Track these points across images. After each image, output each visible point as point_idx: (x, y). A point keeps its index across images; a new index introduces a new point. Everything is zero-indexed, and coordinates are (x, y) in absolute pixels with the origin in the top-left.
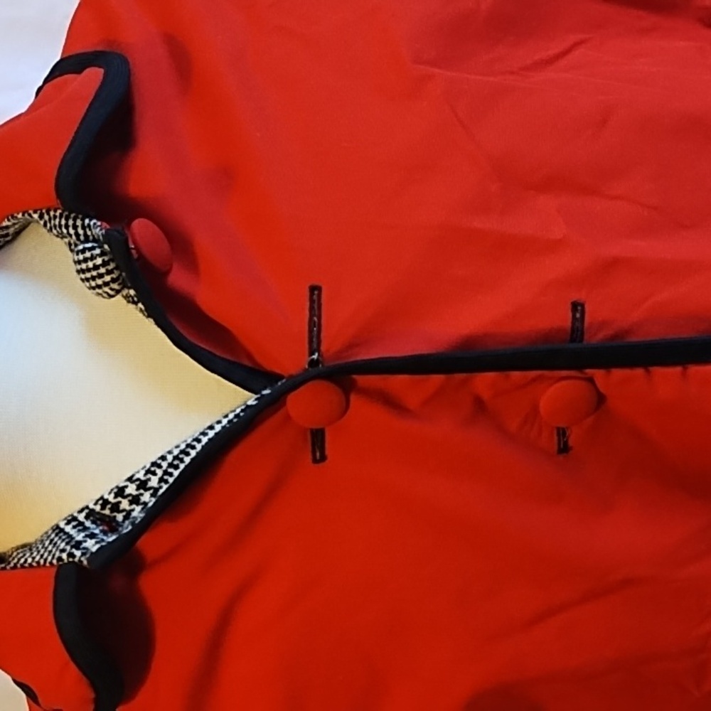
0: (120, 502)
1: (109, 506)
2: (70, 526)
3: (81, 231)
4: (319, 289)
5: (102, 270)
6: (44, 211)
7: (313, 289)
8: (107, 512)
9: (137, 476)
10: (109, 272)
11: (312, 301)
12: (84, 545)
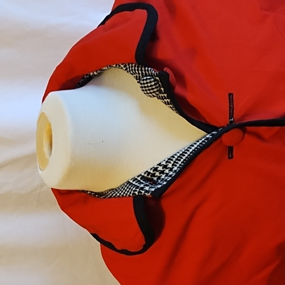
0: (155, 173)
1: (151, 175)
2: (135, 182)
3: (144, 72)
4: (232, 94)
5: (154, 87)
6: (127, 64)
7: (230, 95)
8: (149, 177)
9: (162, 163)
10: (156, 88)
11: (230, 99)
12: (145, 189)
